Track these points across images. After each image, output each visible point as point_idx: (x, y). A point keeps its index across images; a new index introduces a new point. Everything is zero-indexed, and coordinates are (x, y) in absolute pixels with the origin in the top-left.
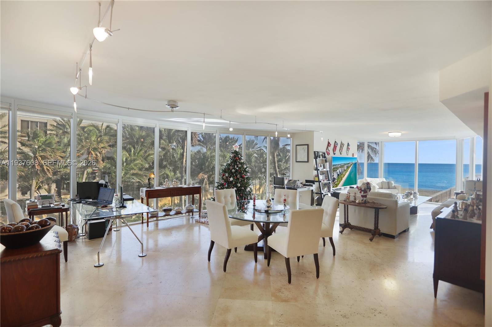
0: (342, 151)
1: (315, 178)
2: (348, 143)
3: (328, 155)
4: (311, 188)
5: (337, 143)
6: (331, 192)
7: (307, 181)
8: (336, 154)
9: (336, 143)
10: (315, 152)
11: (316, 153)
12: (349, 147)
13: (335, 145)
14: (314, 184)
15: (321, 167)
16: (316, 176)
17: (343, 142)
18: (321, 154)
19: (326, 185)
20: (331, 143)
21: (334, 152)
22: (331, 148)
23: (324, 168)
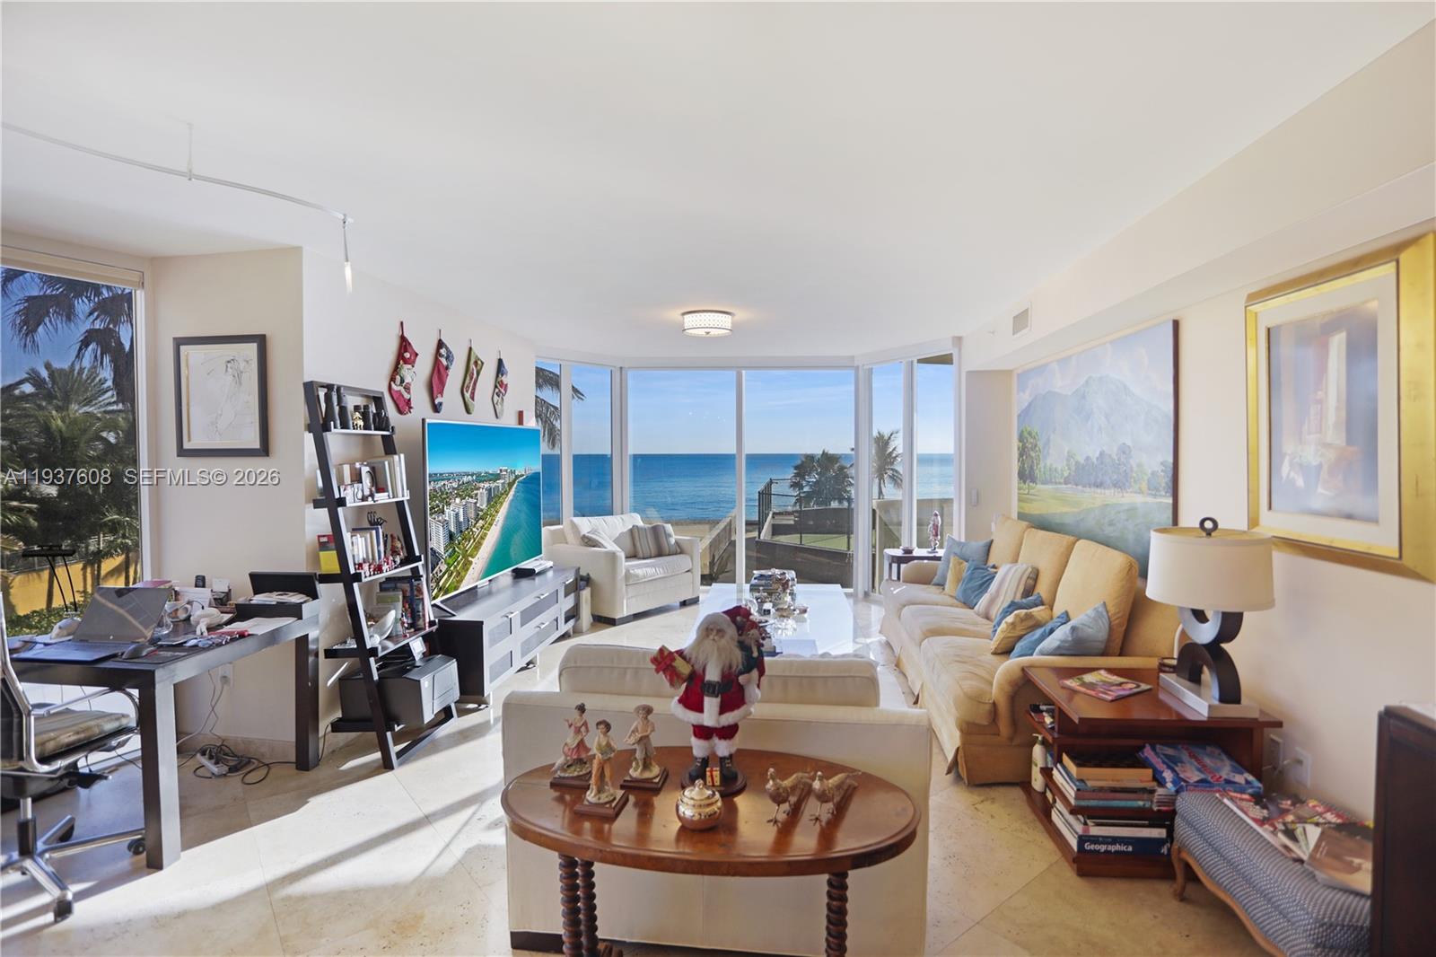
0: (473, 393)
1: (316, 560)
2: (500, 362)
3: (400, 412)
4: (293, 629)
5: (449, 351)
6: (428, 629)
7: (261, 582)
8: (444, 408)
9: (443, 351)
10: (310, 388)
11: (322, 393)
12: (505, 379)
13: (437, 362)
14: (314, 596)
15: (360, 481)
16: (323, 546)
17: (477, 351)
18: (351, 401)
19: (395, 589)
20: (416, 347)
21: (432, 399)
22: (418, 375)
23: (379, 486)
